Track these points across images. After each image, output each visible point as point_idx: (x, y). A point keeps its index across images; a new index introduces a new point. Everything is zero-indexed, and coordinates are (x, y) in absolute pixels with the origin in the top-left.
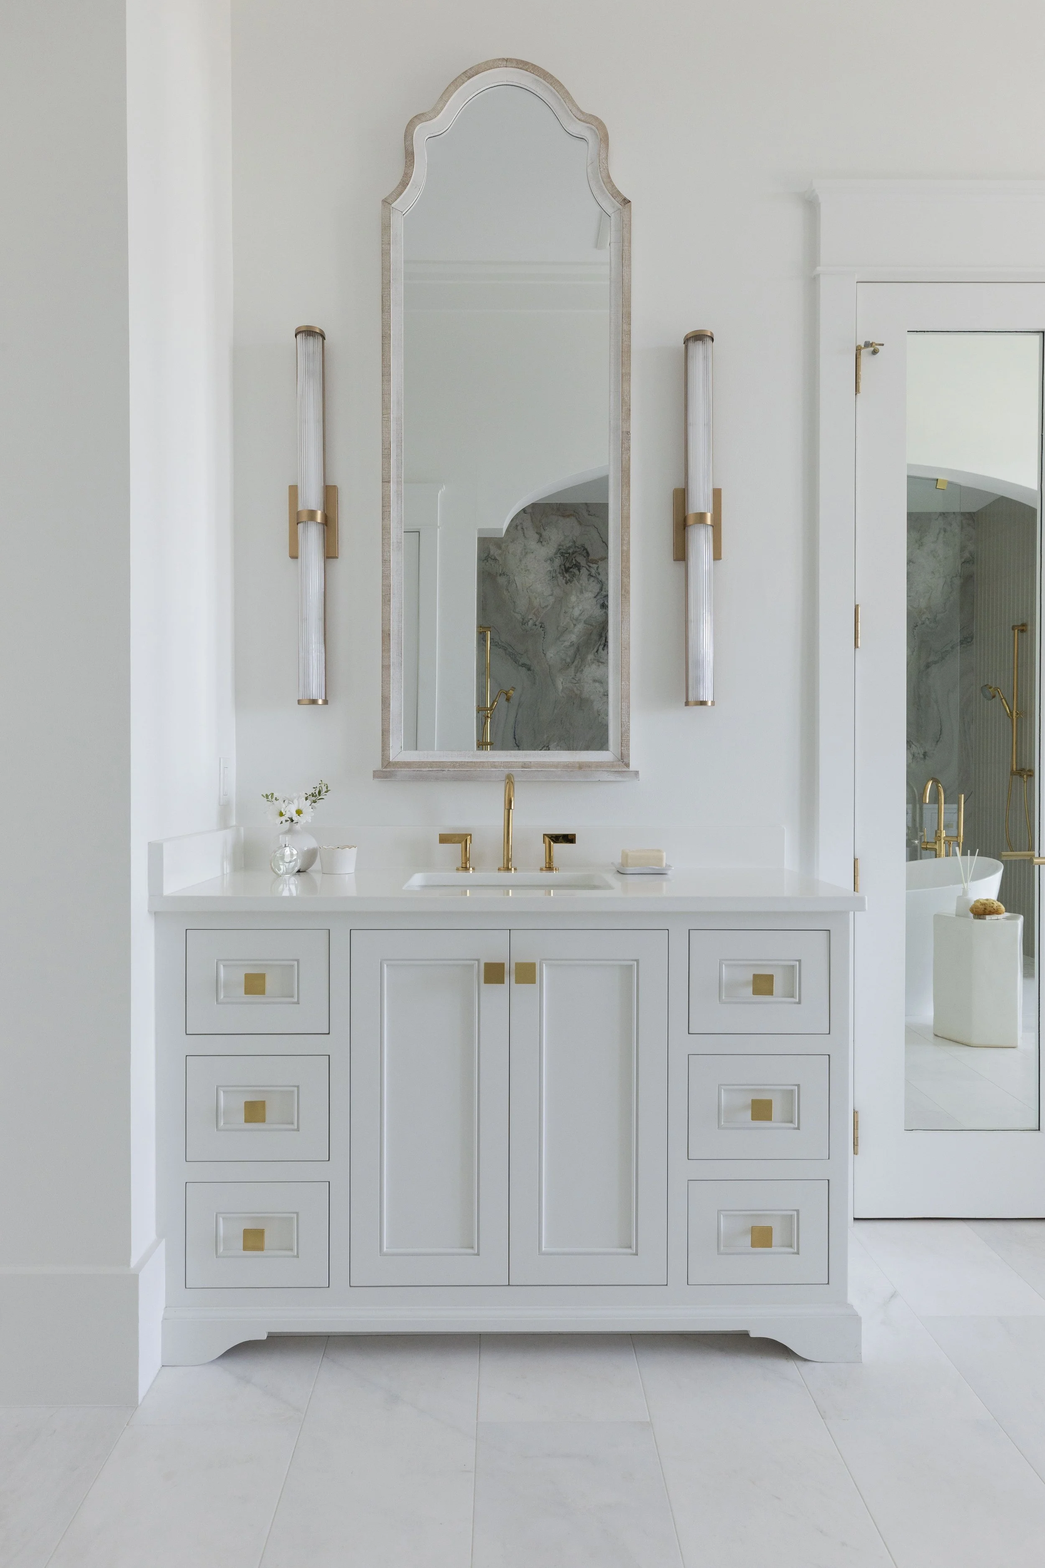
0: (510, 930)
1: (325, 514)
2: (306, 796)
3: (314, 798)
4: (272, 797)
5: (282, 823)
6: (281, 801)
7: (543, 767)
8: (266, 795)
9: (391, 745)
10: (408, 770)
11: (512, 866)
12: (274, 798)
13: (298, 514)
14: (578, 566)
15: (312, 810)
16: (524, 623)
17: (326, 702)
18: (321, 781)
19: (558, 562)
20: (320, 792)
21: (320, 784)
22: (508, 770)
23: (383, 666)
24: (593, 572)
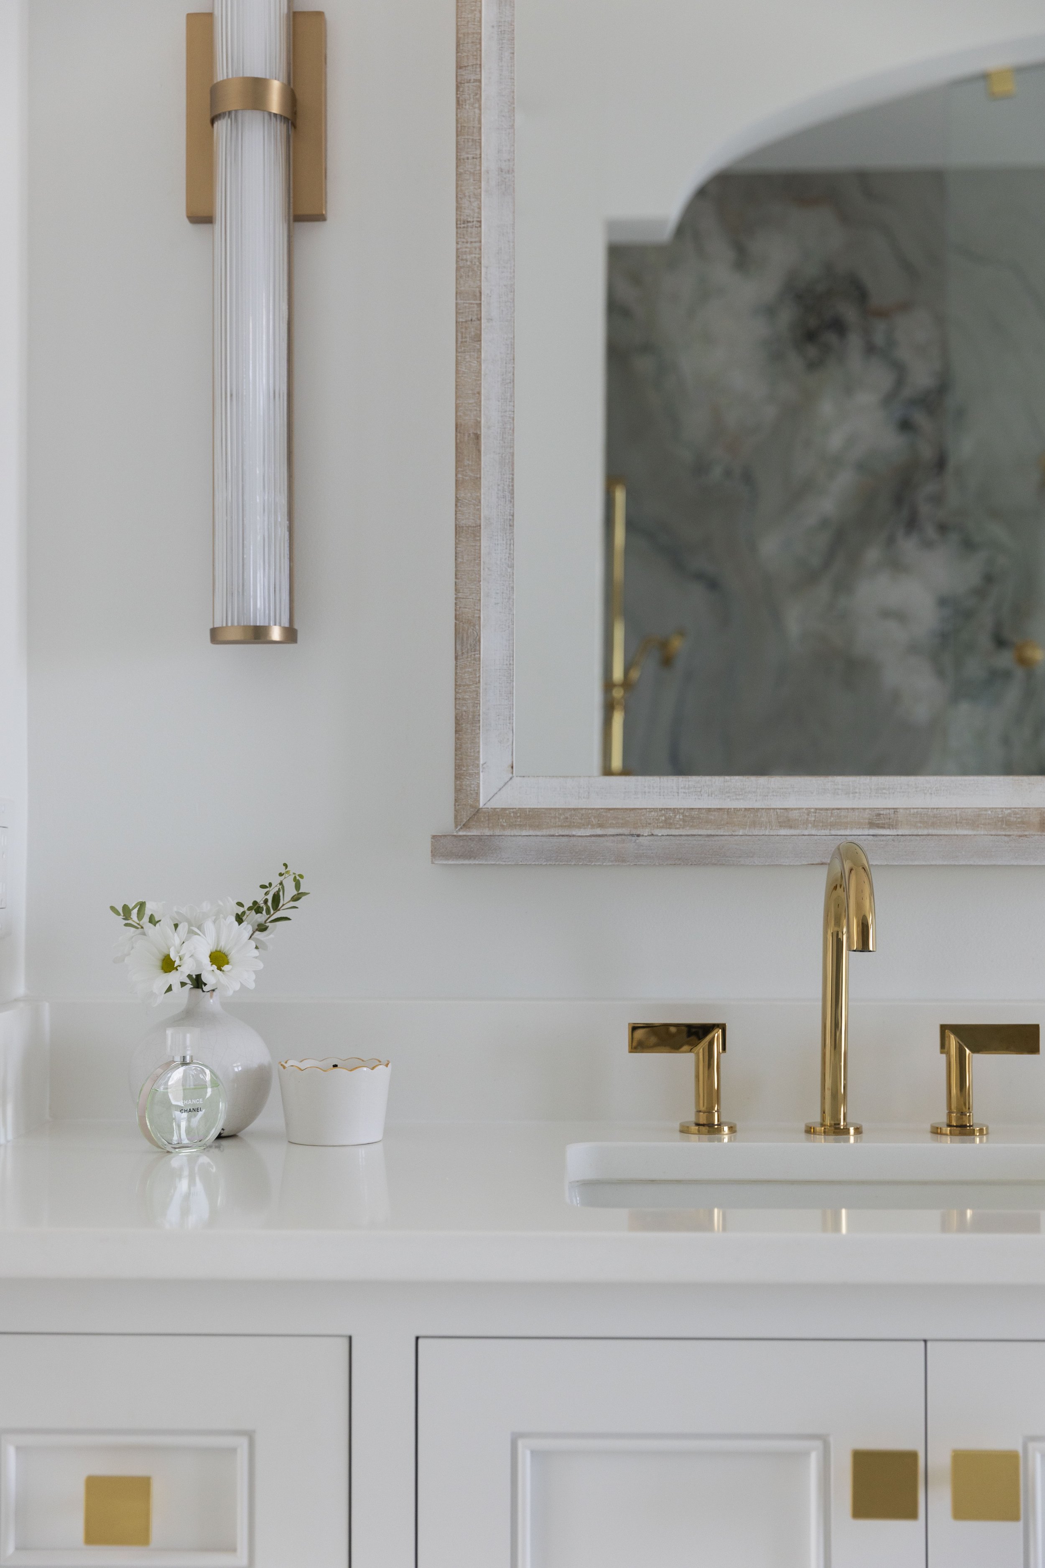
0: (925, 1341)
1: (292, 89)
2: (240, 910)
3: (261, 918)
4: (140, 914)
5: (170, 989)
6: (166, 925)
7: (933, 825)
8: (126, 908)
9: (481, 762)
10: (531, 833)
11: (848, 1120)
12: (146, 919)
13: (215, 91)
14: (839, 326)
15: (256, 953)
16: (701, 468)
17: (291, 635)
18: (286, 865)
19: (786, 316)
20: (276, 899)
21: (281, 875)
22: (827, 832)
23: (459, 529)
24: (879, 339)
